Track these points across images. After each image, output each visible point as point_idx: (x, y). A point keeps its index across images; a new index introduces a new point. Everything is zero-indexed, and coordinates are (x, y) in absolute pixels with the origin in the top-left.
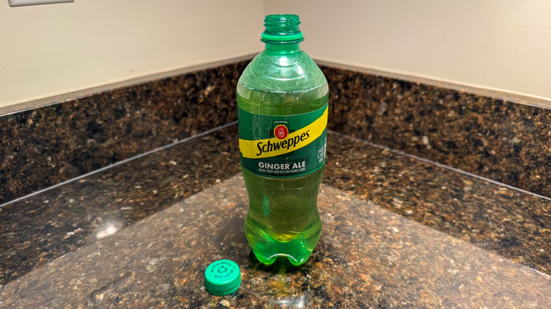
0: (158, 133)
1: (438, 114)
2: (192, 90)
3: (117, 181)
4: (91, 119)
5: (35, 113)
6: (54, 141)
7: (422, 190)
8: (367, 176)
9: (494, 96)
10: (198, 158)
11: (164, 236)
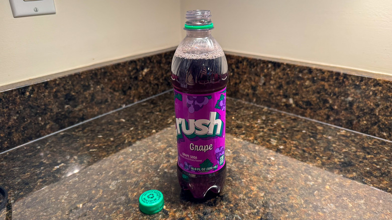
0: (112, 100)
1: (298, 83)
2: (134, 71)
3: (85, 133)
4: (67, 92)
5: (31, 88)
6: (43, 107)
7: (290, 133)
8: (253, 125)
9: (335, 70)
10: (140, 116)
11: (120, 167)
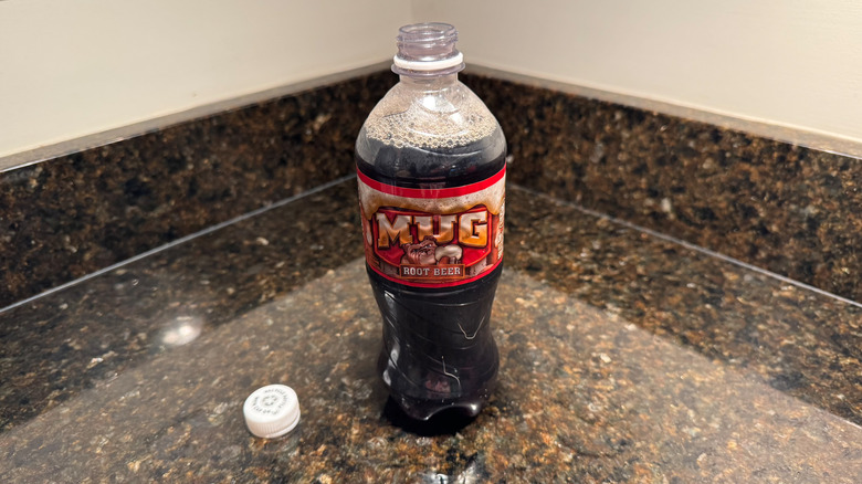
0: (239, 193)
1: (686, 163)
2: (293, 122)
4: (130, 176)
6: (74, 212)
9: (778, 137)
10: (303, 232)
11: (238, 366)
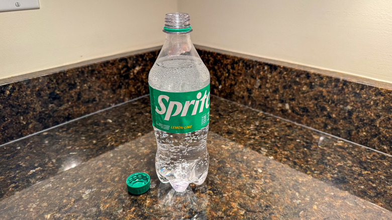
0: (100, 99)
1: (295, 88)
2: (125, 69)
3: (69, 134)
4: (51, 91)
5: (11, 86)
6: (25, 106)
7: (282, 142)
8: (245, 131)
9: (334, 76)
10: (128, 117)
11: (97, 174)
